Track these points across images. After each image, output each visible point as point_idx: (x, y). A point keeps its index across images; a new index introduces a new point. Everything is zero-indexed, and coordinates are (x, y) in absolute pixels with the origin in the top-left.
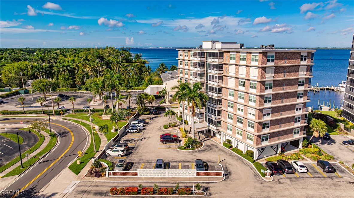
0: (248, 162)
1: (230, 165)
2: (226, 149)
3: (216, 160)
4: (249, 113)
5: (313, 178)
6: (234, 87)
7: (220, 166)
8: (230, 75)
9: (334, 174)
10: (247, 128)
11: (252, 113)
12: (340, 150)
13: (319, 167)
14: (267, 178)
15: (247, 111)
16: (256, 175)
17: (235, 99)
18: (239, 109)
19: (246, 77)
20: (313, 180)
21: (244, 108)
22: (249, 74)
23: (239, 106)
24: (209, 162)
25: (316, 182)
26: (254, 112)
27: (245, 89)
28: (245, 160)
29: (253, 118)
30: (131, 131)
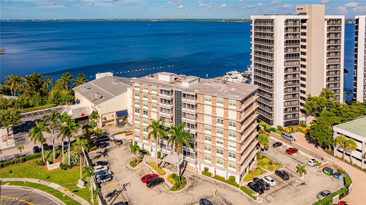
0: (235, 188)
1: (225, 196)
2: (207, 177)
3: (211, 194)
4: (229, 146)
5: (282, 188)
6: (211, 124)
7: (218, 199)
8: (206, 112)
9: (290, 180)
10: (228, 158)
11: (232, 146)
12: (276, 154)
13: (277, 176)
14: (258, 200)
15: (228, 144)
16: (250, 200)
17: (212, 133)
18: (218, 142)
19: (225, 117)
20: (283, 190)
21: (224, 142)
22: (228, 115)
23: (217, 140)
24: (207, 198)
25: (287, 192)
26: (235, 145)
27: (224, 126)
28: (230, 186)
29: (235, 150)
30: (103, 181)
